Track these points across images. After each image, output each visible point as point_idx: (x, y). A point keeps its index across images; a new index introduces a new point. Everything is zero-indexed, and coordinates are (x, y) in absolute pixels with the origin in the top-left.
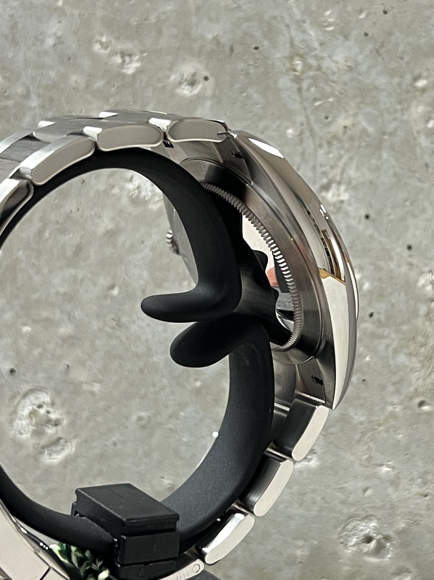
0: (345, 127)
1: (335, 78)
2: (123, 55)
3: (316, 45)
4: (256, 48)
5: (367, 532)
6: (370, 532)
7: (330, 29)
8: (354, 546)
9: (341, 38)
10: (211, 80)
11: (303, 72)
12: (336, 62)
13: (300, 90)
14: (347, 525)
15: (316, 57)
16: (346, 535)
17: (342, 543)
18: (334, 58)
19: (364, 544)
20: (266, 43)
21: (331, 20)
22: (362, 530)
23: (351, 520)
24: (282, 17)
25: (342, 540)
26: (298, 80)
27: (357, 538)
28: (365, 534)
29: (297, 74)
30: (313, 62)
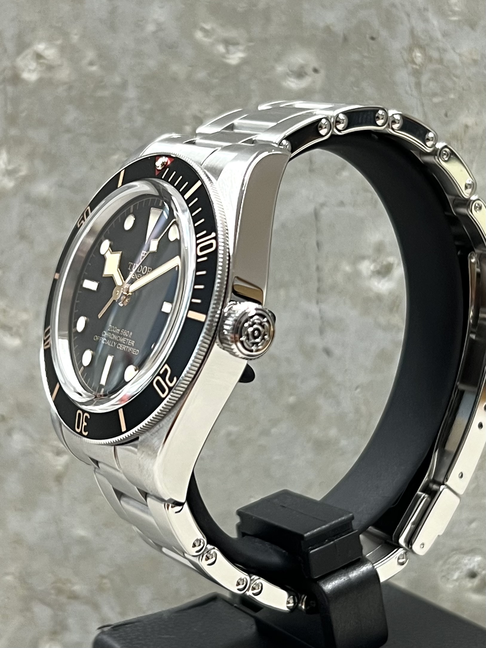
0: (467, 127)
1: (458, 72)
2: (227, 43)
3: (439, 35)
4: (373, 38)
5: (471, 567)
6: (474, 567)
7: (455, 18)
8: (457, 580)
9: (467, 28)
10: (322, 72)
11: (422, 65)
12: (460, 55)
13: (418, 85)
14: (449, 558)
15: (438, 49)
16: (448, 569)
17: (443, 576)
18: (458, 51)
19: (468, 579)
20: (384, 33)
21: (457, 9)
22: (466, 565)
23: (454, 552)
24: (403, 5)
25: (443, 574)
26: (417, 73)
27: (461, 572)
28: (469, 569)
29: (418, 67)
30: (435, 54)
